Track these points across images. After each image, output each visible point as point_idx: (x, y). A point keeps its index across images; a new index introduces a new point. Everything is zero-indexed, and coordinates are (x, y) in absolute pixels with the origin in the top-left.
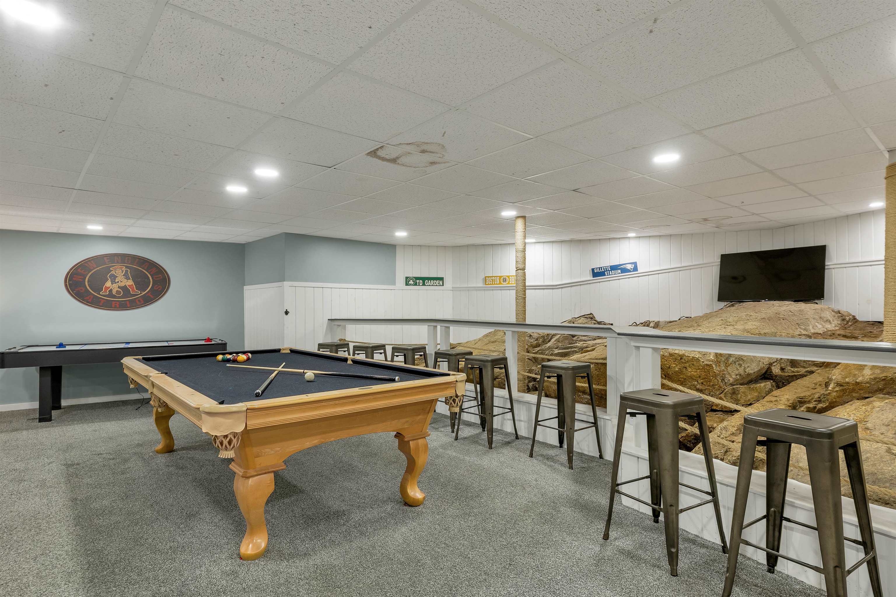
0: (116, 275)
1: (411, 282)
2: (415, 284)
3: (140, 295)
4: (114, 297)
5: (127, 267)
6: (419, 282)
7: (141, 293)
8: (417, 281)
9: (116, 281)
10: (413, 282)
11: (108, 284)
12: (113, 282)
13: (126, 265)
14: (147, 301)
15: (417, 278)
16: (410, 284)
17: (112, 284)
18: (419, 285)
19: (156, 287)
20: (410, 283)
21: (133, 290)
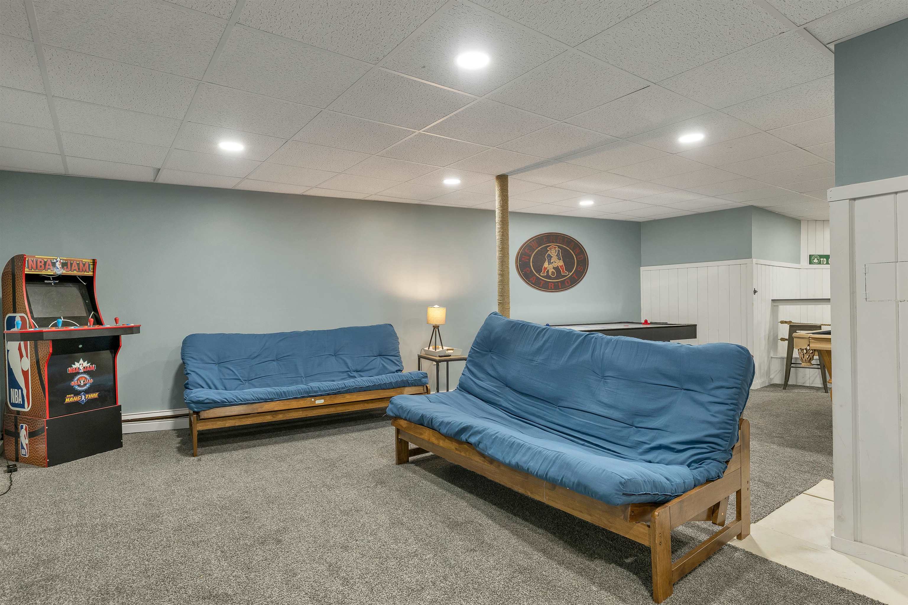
0: (551, 255)
1: (816, 261)
2: (820, 263)
3: (568, 276)
4: (550, 278)
5: (559, 247)
6: (823, 260)
7: (569, 274)
8: (821, 259)
9: (552, 261)
10: (817, 261)
11: (546, 265)
12: (550, 263)
13: (558, 244)
14: (574, 281)
15: (821, 256)
16: (815, 263)
17: (549, 265)
18: (823, 264)
19: (579, 268)
20: (814, 261)
21: (563, 271)
